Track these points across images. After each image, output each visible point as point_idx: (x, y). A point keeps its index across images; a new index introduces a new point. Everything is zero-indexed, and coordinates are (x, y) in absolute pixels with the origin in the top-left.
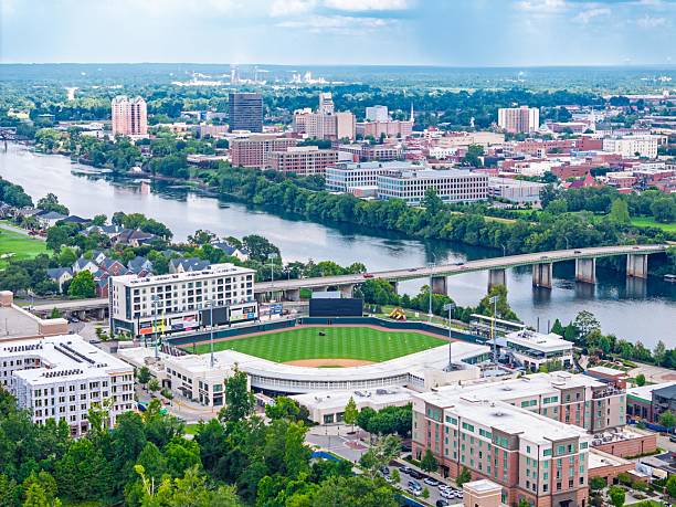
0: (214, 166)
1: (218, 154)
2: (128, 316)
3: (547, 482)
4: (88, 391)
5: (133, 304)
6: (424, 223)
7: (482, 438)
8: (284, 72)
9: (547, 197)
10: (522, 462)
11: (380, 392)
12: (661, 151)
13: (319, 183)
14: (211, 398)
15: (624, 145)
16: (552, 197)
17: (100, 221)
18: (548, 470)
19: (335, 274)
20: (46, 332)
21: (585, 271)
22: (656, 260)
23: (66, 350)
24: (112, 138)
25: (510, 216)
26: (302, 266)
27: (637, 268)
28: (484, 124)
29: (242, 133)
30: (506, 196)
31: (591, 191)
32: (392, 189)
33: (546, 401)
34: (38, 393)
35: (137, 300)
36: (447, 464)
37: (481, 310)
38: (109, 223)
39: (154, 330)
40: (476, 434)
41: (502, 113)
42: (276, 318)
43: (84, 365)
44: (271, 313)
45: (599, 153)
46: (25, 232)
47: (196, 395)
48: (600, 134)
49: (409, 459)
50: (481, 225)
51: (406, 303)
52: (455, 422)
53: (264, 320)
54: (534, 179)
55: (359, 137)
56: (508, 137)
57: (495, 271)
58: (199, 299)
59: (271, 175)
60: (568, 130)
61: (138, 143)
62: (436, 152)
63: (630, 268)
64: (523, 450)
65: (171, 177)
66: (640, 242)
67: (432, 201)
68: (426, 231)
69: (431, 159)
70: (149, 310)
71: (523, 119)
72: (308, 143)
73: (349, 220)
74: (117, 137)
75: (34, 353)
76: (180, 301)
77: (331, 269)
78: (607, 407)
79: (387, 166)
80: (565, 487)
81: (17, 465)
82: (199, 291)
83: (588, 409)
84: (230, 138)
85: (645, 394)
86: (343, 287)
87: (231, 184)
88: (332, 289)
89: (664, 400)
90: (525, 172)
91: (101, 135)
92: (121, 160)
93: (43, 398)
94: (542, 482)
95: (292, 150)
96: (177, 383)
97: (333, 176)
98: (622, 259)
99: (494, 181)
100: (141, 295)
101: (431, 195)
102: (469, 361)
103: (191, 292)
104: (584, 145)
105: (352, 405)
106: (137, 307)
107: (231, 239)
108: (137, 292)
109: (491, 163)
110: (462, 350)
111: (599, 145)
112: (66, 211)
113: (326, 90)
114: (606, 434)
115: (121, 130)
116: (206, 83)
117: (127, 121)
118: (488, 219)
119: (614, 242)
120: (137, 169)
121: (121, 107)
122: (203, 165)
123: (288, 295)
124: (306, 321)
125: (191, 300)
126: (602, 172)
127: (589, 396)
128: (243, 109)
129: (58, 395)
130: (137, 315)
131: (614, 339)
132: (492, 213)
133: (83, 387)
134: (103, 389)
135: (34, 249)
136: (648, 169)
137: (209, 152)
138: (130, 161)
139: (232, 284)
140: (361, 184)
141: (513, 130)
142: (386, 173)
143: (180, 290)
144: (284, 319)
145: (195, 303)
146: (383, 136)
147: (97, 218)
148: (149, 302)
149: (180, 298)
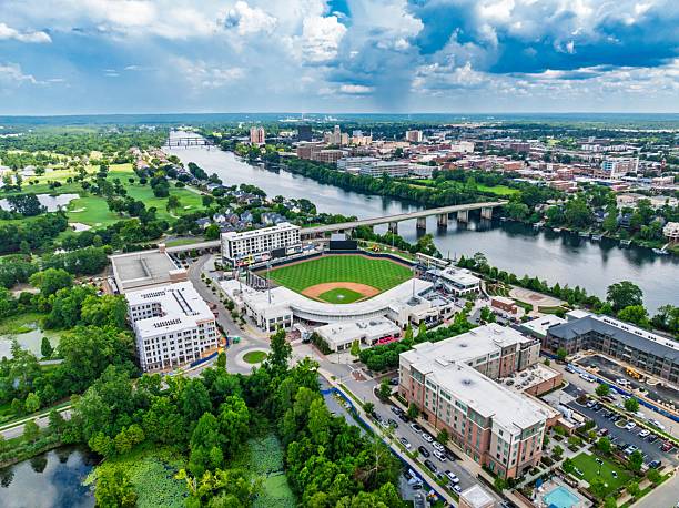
0: (290, 157)
1: (292, 152)
2: (230, 256)
5: (232, 250)
6: (382, 187)
8: (322, 116)
9: (436, 174)
10: (494, 438)
11: (372, 324)
12: (475, 150)
13: (334, 166)
14: (268, 327)
16: (438, 174)
18: (516, 450)
19: (343, 222)
20: (172, 278)
21: (463, 217)
22: (496, 210)
23: (179, 297)
24: (250, 145)
25: (420, 184)
26: (326, 215)
27: (487, 214)
28: (401, 138)
29: (303, 142)
30: (416, 173)
31: (453, 170)
32: (367, 170)
34: (147, 342)
35: (235, 247)
36: (427, 412)
38: (238, 188)
40: (453, 403)
41: (407, 133)
44: (309, 249)
45: (451, 151)
47: (259, 323)
48: (447, 142)
50: (408, 189)
52: (433, 387)
54: (426, 164)
55: (350, 144)
56: (411, 143)
58: (270, 244)
59: (314, 162)
60: (434, 140)
63: (483, 213)
66: (488, 201)
67: (385, 176)
68: (382, 191)
69: (381, 154)
70: (242, 252)
71: (416, 135)
72: (330, 148)
73: (349, 185)
74: (253, 144)
75: (159, 298)
76: (259, 246)
77: (340, 219)
79: (364, 159)
80: (527, 458)
82: (271, 240)
83: (517, 356)
84: (298, 144)
86: (346, 230)
87: (297, 166)
90: (421, 160)
91: (246, 143)
92: (253, 155)
93: (151, 345)
94: (512, 458)
95: (322, 151)
97: (340, 163)
98: (480, 210)
99: (411, 166)
100: (237, 245)
101: (385, 174)
102: (422, 294)
103: (265, 241)
104: (444, 147)
106: (235, 251)
107: (293, 200)
108: (235, 243)
109: (406, 156)
111: (449, 147)
115: (254, 141)
117: (256, 137)
118: (412, 186)
119: (475, 201)
120: (259, 158)
121: (254, 131)
122: (286, 157)
123: (319, 234)
124: (328, 252)
125: (265, 245)
126: (455, 160)
127: (518, 349)
128: (305, 131)
129: (168, 340)
130: (236, 255)
132: (412, 182)
133: (179, 335)
134: (193, 334)
136: (473, 159)
138: (256, 155)
139: (288, 235)
140: (353, 167)
141: (412, 140)
142: (363, 162)
143: (259, 240)
144: (316, 252)
145: (268, 247)
148: (242, 248)
149: (259, 245)
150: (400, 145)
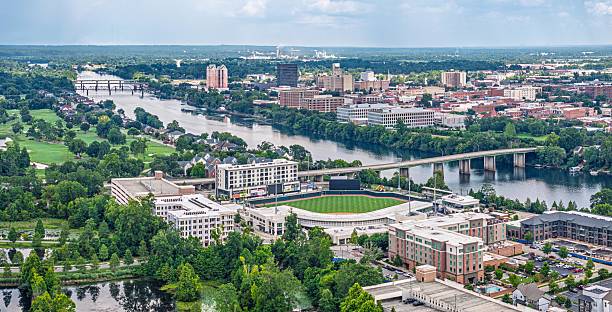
0: (269, 106)
1: (271, 100)
2: (226, 187)
3: (461, 267)
4: (209, 223)
5: (229, 180)
6: (396, 140)
7: (427, 246)
8: (311, 51)
9: (469, 123)
10: (448, 257)
11: (370, 228)
12: (538, 96)
13: (333, 116)
14: (276, 231)
15: (517, 94)
16: (472, 123)
17: (204, 136)
18: (461, 261)
19: (344, 167)
20: (182, 192)
21: (489, 164)
22: (530, 156)
23: (195, 202)
24: (206, 90)
25: (446, 134)
26: (324, 163)
27: (520, 161)
29: (285, 88)
30: (445, 123)
31: (495, 119)
32: (376, 120)
33: (462, 227)
34: (182, 223)
35: (232, 178)
36: (408, 261)
37: (428, 185)
38: (209, 137)
39: (241, 195)
40: (423, 244)
41: (444, 75)
42: (310, 191)
43: (205, 210)
44: (307, 188)
45: (502, 98)
46: (161, 142)
47: (267, 230)
48: (502, 87)
49: (387, 261)
50: (430, 139)
51: (385, 183)
52: (411, 238)
53: (303, 192)
54: (462, 113)
55: (356, 90)
56: (447, 89)
57: (437, 165)
58: (266, 178)
59: (304, 112)
60: (484, 85)
61: (222, 93)
62: (403, 98)
63: (515, 162)
64: (448, 251)
65: (243, 113)
66: (520, 147)
67: (401, 126)
68: (397, 144)
69: (400, 103)
70: (238, 184)
71: (456, 77)
72: (325, 93)
73: (351, 138)
74: (210, 89)
75: (178, 203)
76: (256, 180)
78: (495, 230)
79: (373, 106)
80: (471, 270)
81: (174, 259)
82: (267, 174)
83: (485, 231)
84: (277, 90)
85: (517, 224)
86: (348, 174)
87: (280, 117)
88: (342, 175)
89: (527, 226)
90: (456, 109)
91: (200, 88)
92: (213, 103)
93: (185, 226)
94: (459, 267)
95: (316, 97)
96: (256, 223)
97: (341, 112)
98: (511, 156)
99: (438, 115)
100: (234, 176)
101: (400, 122)
102: (421, 211)
103: (262, 174)
104: (493, 93)
105: (355, 233)
106: (232, 182)
107: (282, 147)
108: (231, 173)
109: (437, 104)
110: (416, 206)
111: (501, 93)
112: (183, 131)
113: (336, 61)
114: (495, 245)
115: (212, 85)
116: (261, 58)
117: (215, 79)
118: (433, 136)
119: (507, 147)
120: (223, 108)
121: (212, 71)
122: (263, 106)
123: (317, 178)
124: (328, 193)
125: (262, 179)
126: (502, 108)
127: (485, 224)
128: (286, 73)
129: (193, 224)
130: (232, 187)
131: (503, 198)
132: (437, 133)
133: (206, 221)
134: (217, 223)
135: (169, 151)
136: (529, 106)
137: (265, 98)
138: (218, 104)
139: (285, 170)
140: (356, 115)
141: (450, 85)
142: (373, 110)
143: (256, 173)
144: (315, 191)
145: (264, 181)
146: (371, 89)
147: (203, 135)
148: (238, 180)
149: (256, 178)
150: (431, 90)
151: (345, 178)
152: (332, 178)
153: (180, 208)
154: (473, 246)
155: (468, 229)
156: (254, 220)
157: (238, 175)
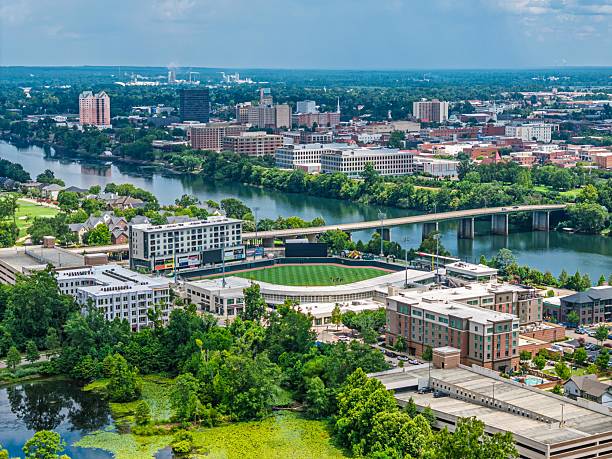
0: (175, 149)
1: (175, 140)
2: (146, 255)
3: (490, 352)
4: (137, 301)
5: (150, 246)
6: (363, 192)
7: (441, 323)
9: (463, 172)
10: (472, 338)
11: (354, 304)
12: (554, 137)
13: (270, 161)
14: (225, 309)
15: (524, 132)
16: (467, 171)
17: (94, 190)
18: (490, 343)
19: (301, 227)
20: (89, 262)
21: (499, 224)
22: (556, 216)
23: (111, 274)
24: (80, 128)
25: (433, 186)
26: (272, 223)
27: (541, 223)
28: (403, 114)
29: (192, 123)
30: (427, 170)
31: (500, 166)
32: (334, 165)
33: (485, 301)
34: (101, 302)
35: (153, 242)
36: (414, 345)
37: (421, 250)
38: (102, 191)
39: (166, 266)
40: (436, 321)
41: (416, 105)
42: (259, 259)
43: (130, 283)
44: (254, 255)
45: (502, 137)
46: (33, 200)
47: (213, 308)
48: (501, 123)
49: (383, 345)
50: (411, 192)
51: (360, 248)
52: (420, 314)
53: (250, 260)
54: (450, 158)
55: (294, 126)
56: (424, 125)
57: (429, 225)
58: (200, 243)
60: (474, 121)
62: (364, 137)
63: (535, 223)
64: (472, 330)
65: (139, 159)
66: (542, 203)
67: (369, 175)
68: (366, 199)
69: (360, 143)
70: (162, 251)
71: (435, 109)
74: (85, 127)
75: (87, 276)
77: (297, 223)
78: (529, 307)
79: (327, 147)
80: (503, 357)
81: (98, 348)
82: (200, 237)
83: (515, 305)
84: (182, 127)
85: (555, 301)
86: (308, 236)
88: (299, 237)
90: (441, 153)
92: (93, 146)
93: (104, 306)
94: (487, 351)
95: (243, 135)
96: (196, 299)
97: (282, 155)
99: (418, 160)
100: (156, 239)
101: (368, 168)
102: (418, 282)
103: (194, 237)
104: (491, 130)
105: (337, 310)
106: (153, 249)
107: (210, 203)
108: (153, 236)
109: (412, 145)
110: (414, 275)
111: (501, 131)
113: (265, 86)
114: (528, 327)
115: (88, 121)
117: (93, 113)
118: (416, 188)
119: (522, 202)
120: (108, 153)
122: (166, 148)
123: (267, 242)
124: (284, 261)
125: (194, 243)
126: (506, 152)
127: (515, 298)
128: (194, 101)
129: (115, 304)
130: (153, 254)
132: (419, 183)
133: (133, 298)
134: (148, 300)
136: (546, 150)
137: (167, 138)
138: (100, 146)
139: (225, 231)
140: (306, 161)
141: (427, 121)
142: (327, 152)
143: (185, 235)
144: (265, 259)
145: (197, 246)
146: (315, 125)
148: (162, 245)
149: (185, 242)
150: (401, 126)
151: (306, 240)
152: (288, 241)
153: (92, 283)
154: (506, 324)
155: (493, 304)
156: (193, 297)
157: (162, 238)
